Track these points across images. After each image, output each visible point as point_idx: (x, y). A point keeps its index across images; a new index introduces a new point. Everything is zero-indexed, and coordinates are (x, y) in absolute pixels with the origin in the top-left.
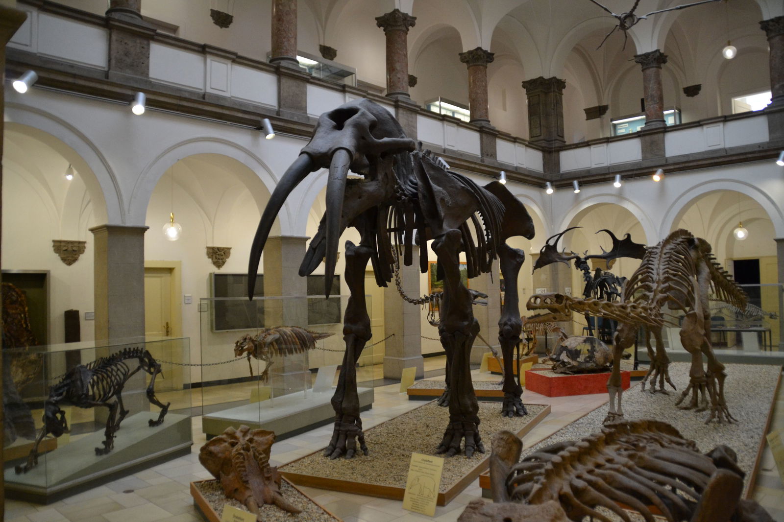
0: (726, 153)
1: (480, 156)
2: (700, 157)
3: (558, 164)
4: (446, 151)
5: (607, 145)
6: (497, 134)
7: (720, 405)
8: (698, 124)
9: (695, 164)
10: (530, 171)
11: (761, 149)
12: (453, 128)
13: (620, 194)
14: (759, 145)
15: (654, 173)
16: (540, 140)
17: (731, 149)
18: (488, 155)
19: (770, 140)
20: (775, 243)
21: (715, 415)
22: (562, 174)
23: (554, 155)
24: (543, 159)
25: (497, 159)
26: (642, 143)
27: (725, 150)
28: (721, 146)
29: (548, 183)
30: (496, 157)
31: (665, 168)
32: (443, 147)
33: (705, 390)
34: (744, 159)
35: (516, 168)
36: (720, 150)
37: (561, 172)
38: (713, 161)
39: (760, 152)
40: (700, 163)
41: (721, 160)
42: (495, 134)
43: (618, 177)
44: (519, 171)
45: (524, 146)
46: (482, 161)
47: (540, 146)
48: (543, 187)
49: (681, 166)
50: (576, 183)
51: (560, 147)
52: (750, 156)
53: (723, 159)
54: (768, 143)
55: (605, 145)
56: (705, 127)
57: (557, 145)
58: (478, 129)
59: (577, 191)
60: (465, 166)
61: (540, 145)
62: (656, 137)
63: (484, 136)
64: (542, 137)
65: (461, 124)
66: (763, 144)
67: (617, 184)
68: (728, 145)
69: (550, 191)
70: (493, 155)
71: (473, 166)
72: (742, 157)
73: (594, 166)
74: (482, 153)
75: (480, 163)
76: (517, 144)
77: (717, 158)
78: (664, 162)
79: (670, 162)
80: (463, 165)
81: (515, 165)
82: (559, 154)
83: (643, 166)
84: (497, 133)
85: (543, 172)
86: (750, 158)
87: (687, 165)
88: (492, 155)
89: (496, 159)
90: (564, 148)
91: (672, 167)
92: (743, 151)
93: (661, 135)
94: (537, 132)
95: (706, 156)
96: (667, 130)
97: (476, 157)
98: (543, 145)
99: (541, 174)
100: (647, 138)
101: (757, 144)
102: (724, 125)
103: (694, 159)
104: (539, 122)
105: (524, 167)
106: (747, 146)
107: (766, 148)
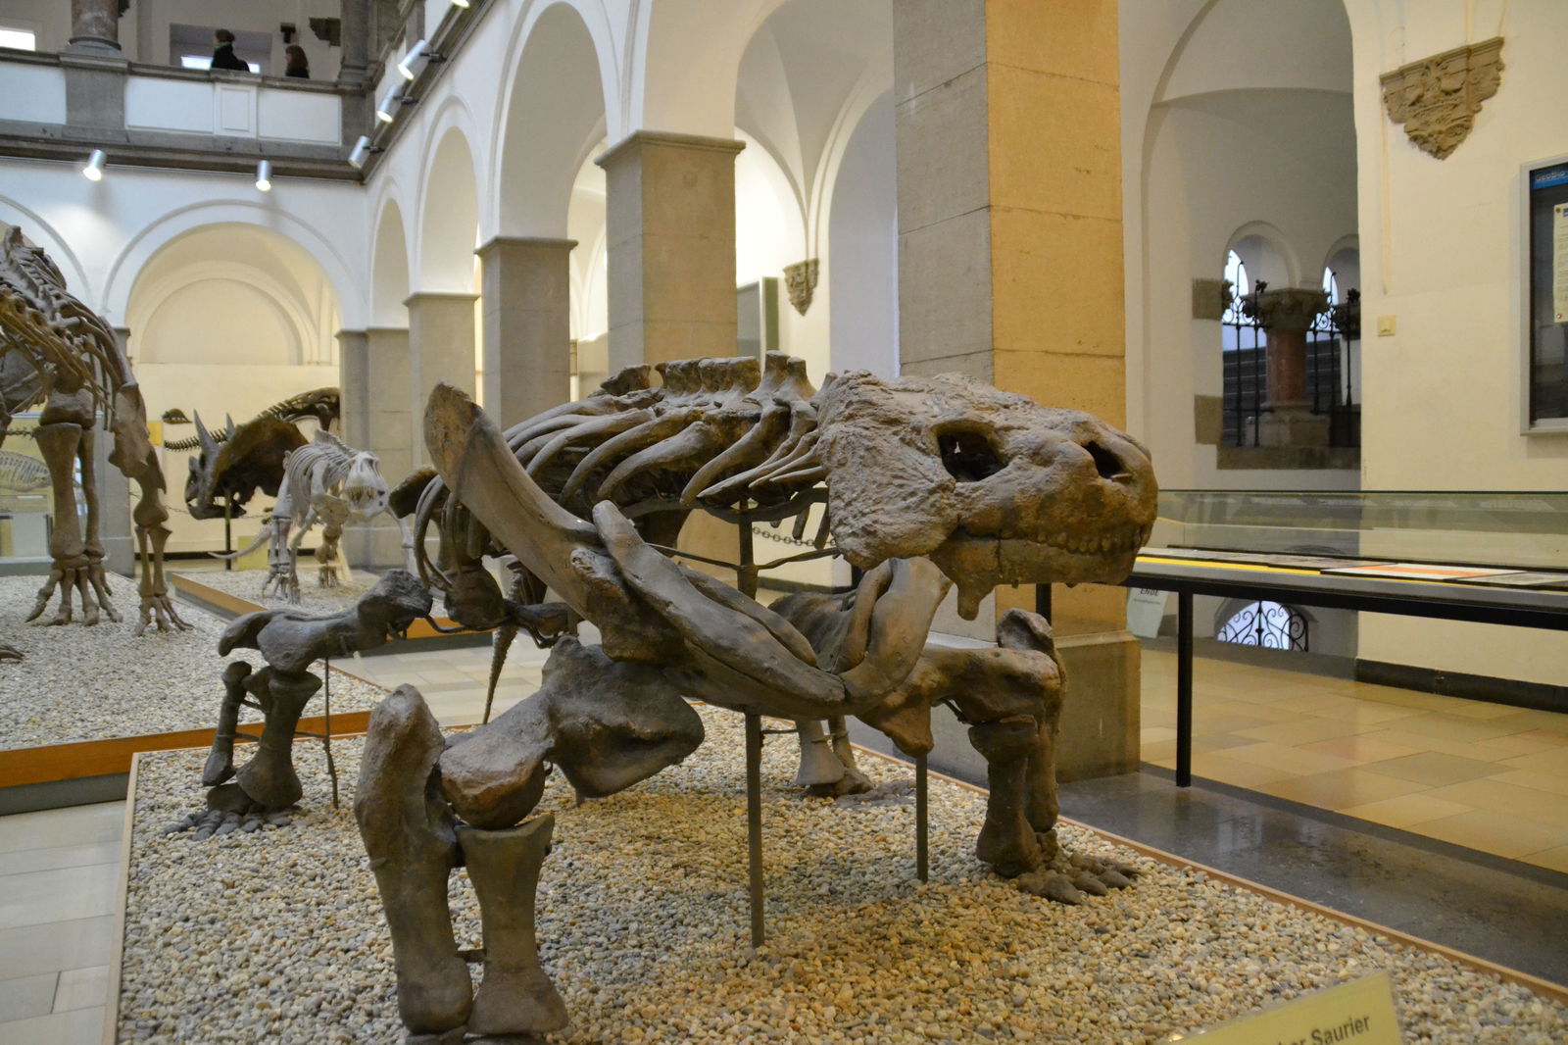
7: (157, 596)
11: (48, 136)
19: (68, 121)
21: (150, 617)
33: (86, 587)
66: (52, 126)
86: (25, 149)
107: (58, 136)
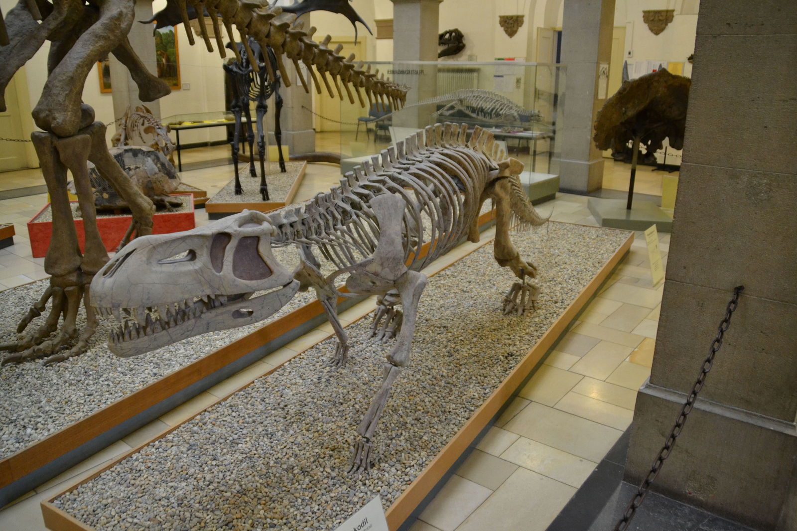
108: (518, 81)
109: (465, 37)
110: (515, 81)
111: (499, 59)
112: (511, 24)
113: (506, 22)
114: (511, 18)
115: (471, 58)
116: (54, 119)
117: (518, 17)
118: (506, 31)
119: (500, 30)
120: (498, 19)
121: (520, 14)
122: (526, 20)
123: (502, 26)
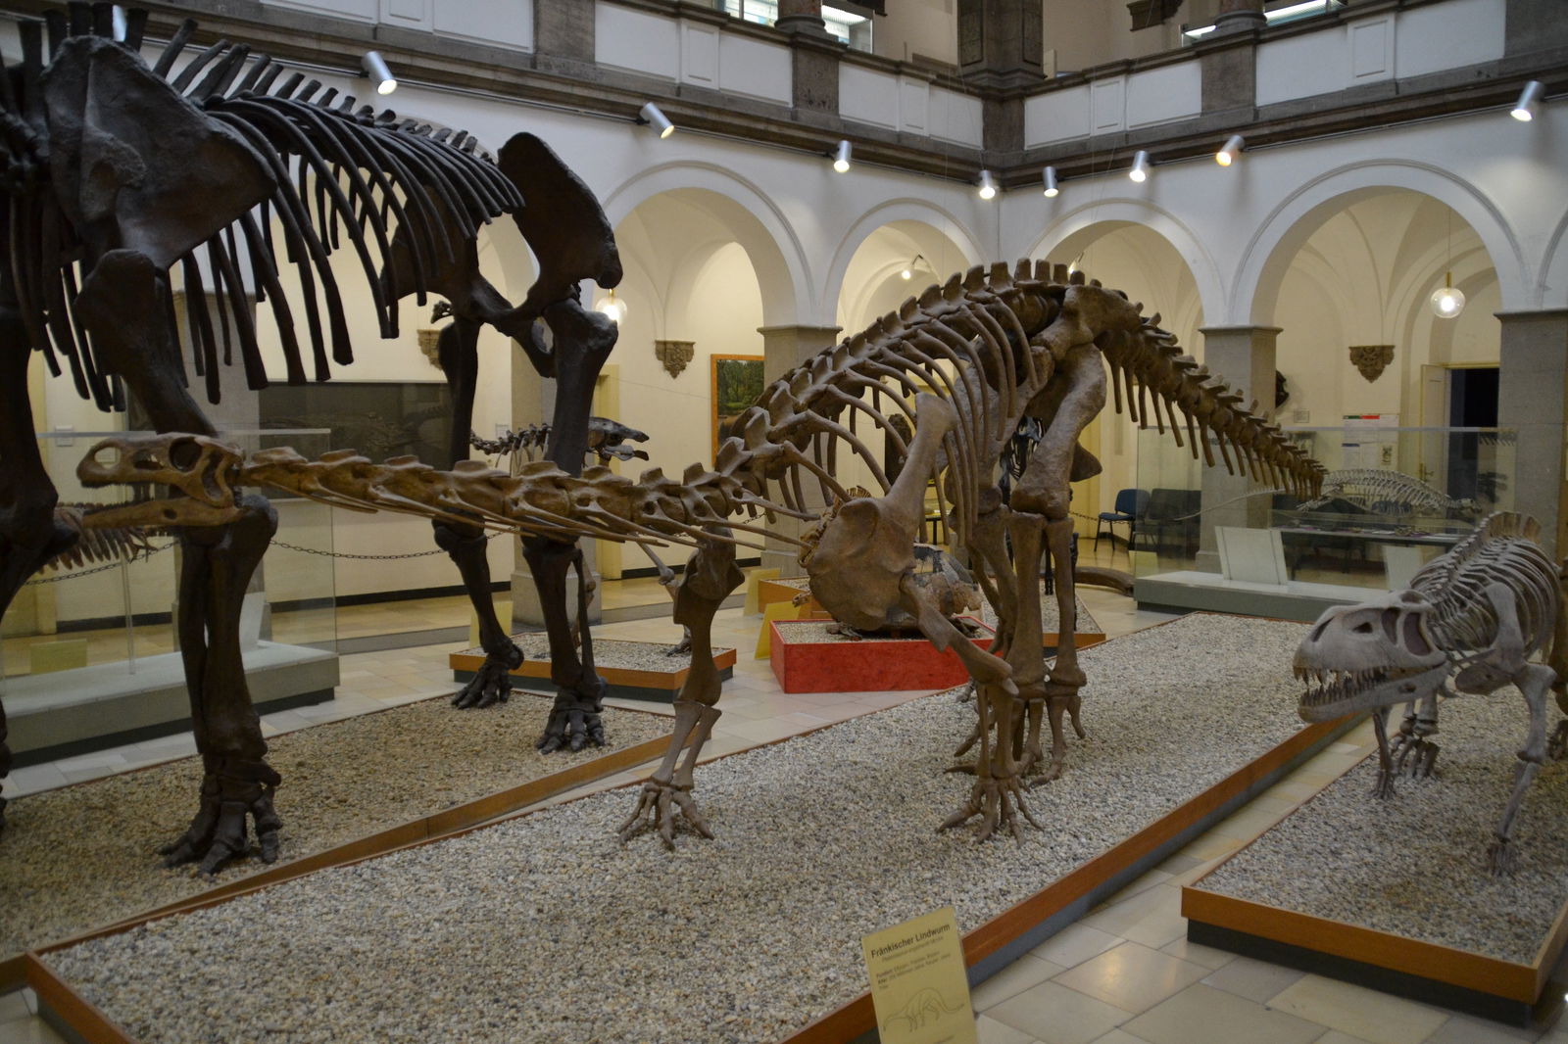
0: (1397, 93)
1: (791, 105)
2: (1330, 104)
3: (1018, 128)
4: (682, 91)
5: (1127, 80)
6: (841, 54)
8: (1334, 20)
9: (1320, 121)
10: (937, 144)
11: (1483, 78)
12: (707, 36)
13: (1149, 202)
14: (1479, 70)
15: (1219, 146)
16: (979, 72)
17: (1410, 81)
18: (811, 102)
19: (1506, 54)
20: (1498, 323)
22: (1028, 154)
23: (1014, 106)
24: (984, 118)
25: (840, 112)
26: (1203, 71)
27: (1396, 84)
28: (1387, 76)
29: (985, 174)
30: (837, 106)
31: (1249, 133)
32: (677, 82)
34: (1436, 106)
35: (900, 135)
36: (1383, 84)
37: (1026, 148)
38: (1362, 113)
39: (1477, 86)
40: (1331, 118)
41: (1380, 110)
42: (835, 52)
43: (1141, 155)
44: (905, 143)
45: (927, 84)
46: (794, 116)
47: (976, 87)
48: (972, 181)
49: (1287, 127)
50: (1049, 172)
51: (1025, 88)
52: (1452, 97)
53: (1386, 107)
54: (1500, 62)
55: (1121, 79)
56: (1351, 27)
57: (1018, 82)
58: (787, 40)
59: (1051, 192)
60: (740, 127)
61: (979, 82)
62: (1235, 56)
63: (801, 56)
64: (983, 65)
65: (731, 25)
66: (1488, 65)
67: (1138, 174)
68: (1404, 73)
69: (988, 192)
70: (831, 102)
71: (761, 126)
72: (1432, 101)
73: (1096, 132)
74: (795, 98)
75: (790, 121)
76: (903, 80)
77: (1374, 104)
78: (1249, 119)
79: (1264, 117)
80: (730, 124)
81: (898, 130)
82: (1023, 106)
83: (1202, 130)
84: (840, 50)
85: (982, 148)
87: (1300, 124)
88: (824, 103)
89: (837, 114)
90: (1033, 90)
91: (1266, 131)
92: (1438, 85)
93: (1247, 51)
94: (974, 52)
95: (1347, 102)
96: (1262, 37)
97: (780, 108)
98: (984, 83)
99: (975, 152)
100: (1216, 59)
101: (1474, 66)
102: (1397, 19)
103: (1319, 108)
104: (978, 29)
105: (925, 133)
106: (1449, 73)
107: (1494, 76)
108: (1387, 452)
109: (1288, 382)
110: (1381, 452)
111: (1351, 417)
112: (1371, 360)
113: (1362, 356)
114: (1373, 349)
115: (1298, 416)
116: (1053, 498)
117: (1384, 348)
118: (1364, 372)
119: (1353, 371)
120: (1348, 352)
121: (1387, 343)
122: (1398, 353)
123: (1355, 364)
